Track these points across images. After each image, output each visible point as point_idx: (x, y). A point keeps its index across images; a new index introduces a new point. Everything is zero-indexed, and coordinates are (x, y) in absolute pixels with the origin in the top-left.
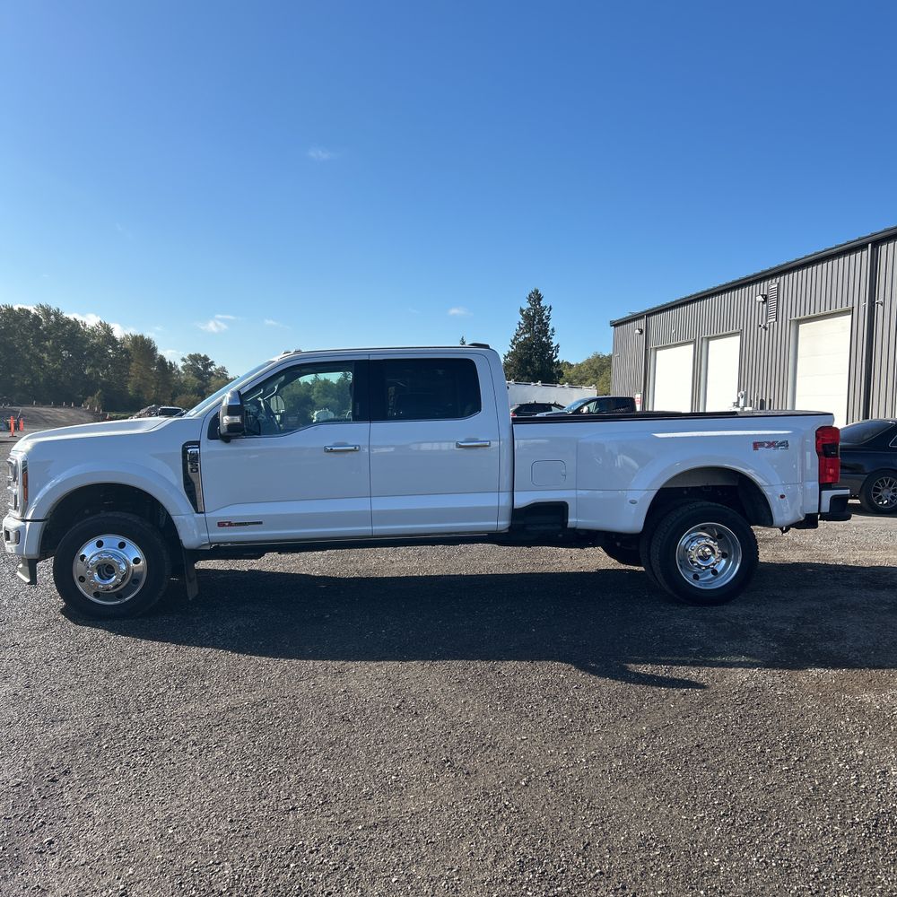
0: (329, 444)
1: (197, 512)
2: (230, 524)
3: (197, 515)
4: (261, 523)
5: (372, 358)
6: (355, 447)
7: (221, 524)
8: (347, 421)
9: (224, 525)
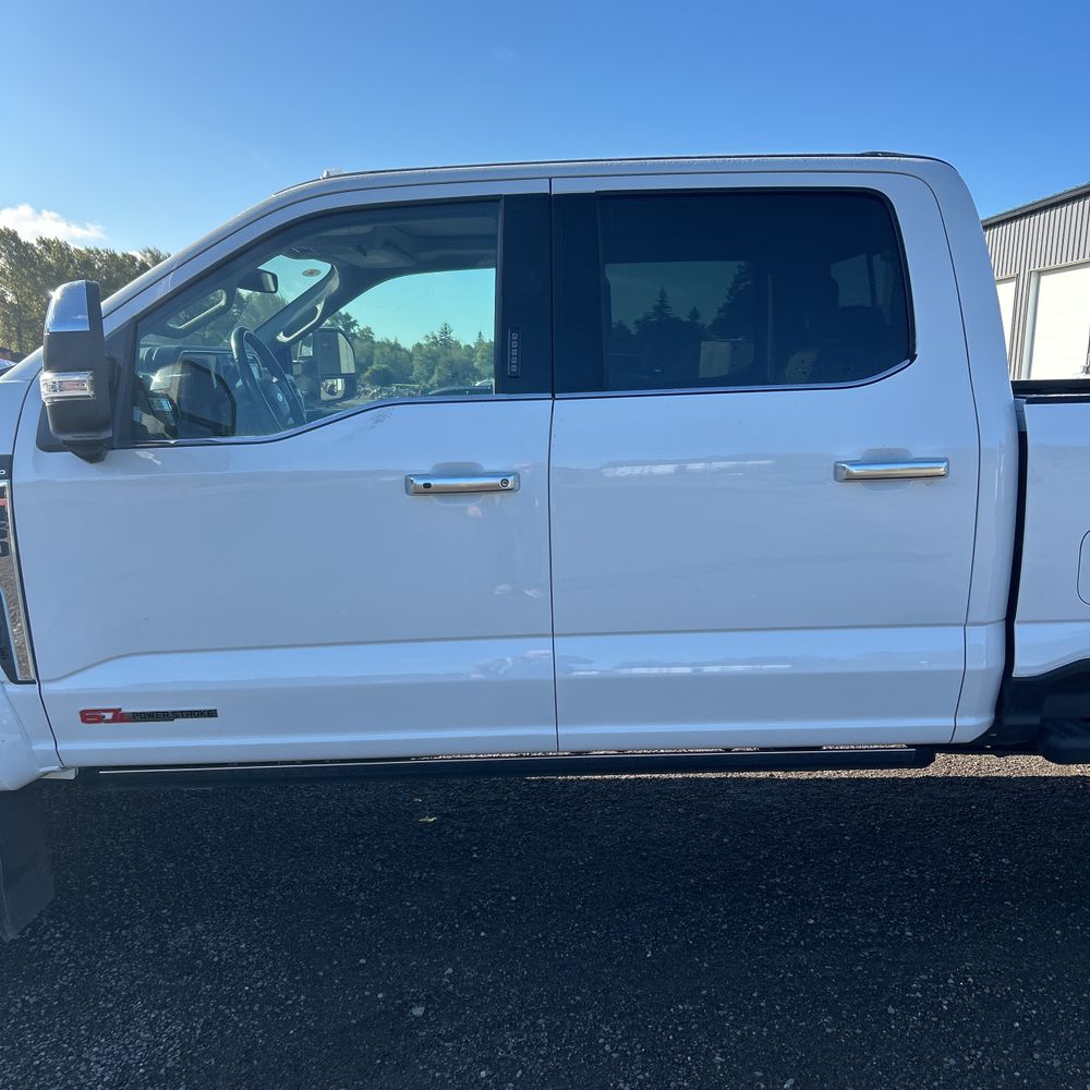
0: (422, 465)
1: (13, 679)
2: (119, 717)
3: (12, 688)
4: (212, 714)
5: (560, 188)
6: (505, 475)
7: (90, 717)
8: (480, 395)
9: (100, 720)
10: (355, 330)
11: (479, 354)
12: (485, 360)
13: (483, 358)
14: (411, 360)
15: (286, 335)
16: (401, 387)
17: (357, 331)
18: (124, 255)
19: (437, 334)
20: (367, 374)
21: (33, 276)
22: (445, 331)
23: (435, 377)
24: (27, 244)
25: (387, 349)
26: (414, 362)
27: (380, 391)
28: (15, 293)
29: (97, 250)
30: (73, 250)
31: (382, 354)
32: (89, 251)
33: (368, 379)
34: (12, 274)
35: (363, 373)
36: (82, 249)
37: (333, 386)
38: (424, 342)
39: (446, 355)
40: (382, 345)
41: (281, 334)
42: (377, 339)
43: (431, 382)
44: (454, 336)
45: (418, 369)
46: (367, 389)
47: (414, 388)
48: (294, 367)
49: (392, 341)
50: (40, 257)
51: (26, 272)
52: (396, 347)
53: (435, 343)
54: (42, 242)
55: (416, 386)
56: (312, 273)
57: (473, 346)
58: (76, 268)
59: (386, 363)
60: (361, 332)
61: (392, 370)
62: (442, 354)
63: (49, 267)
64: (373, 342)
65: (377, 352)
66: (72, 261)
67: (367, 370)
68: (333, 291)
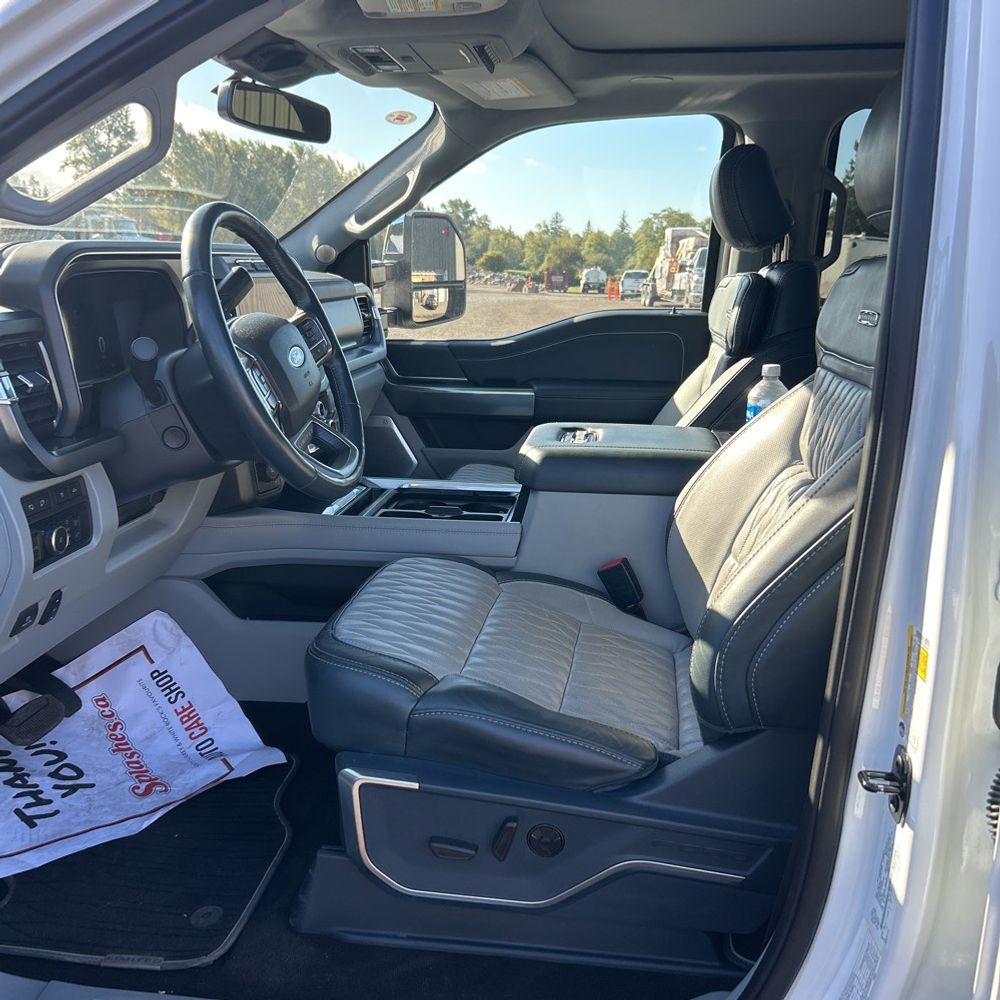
10: (473, 217)
11: (587, 243)
12: (592, 249)
13: (590, 246)
14: (523, 248)
15: (360, 220)
16: (513, 274)
17: (475, 219)
18: (273, 147)
19: (548, 223)
20: (482, 260)
21: (195, 164)
22: (557, 219)
23: (545, 265)
24: (190, 136)
25: (502, 236)
26: (526, 250)
27: (493, 277)
28: (179, 180)
29: (250, 142)
30: (229, 141)
31: (497, 240)
32: (243, 143)
33: (482, 264)
34: (177, 161)
35: (478, 258)
36: (237, 140)
37: (432, 296)
38: (535, 230)
39: (555, 243)
40: (496, 232)
41: (353, 219)
42: (492, 226)
43: (540, 269)
44: (565, 225)
45: (529, 255)
46: (482, 274)
47: (524, 275)
48: (373, 271)
49: (507, 229)
50: (201, 147)
51: (188, 160)
52: (509, 235)
53: (547, 232)
54: (203, 133)
55: (527, 273)
56: (401, 118)
57: (581, 235)
58: (231, 158)
59: (499, 249)
60: (479, 219)
61: (504, 256)
62: (552, 243)
63: (209, 156)
64: (489, 229)
65: (492, 238)
66: (227, 151)
67: (482, 256)
68: (435, 150)
